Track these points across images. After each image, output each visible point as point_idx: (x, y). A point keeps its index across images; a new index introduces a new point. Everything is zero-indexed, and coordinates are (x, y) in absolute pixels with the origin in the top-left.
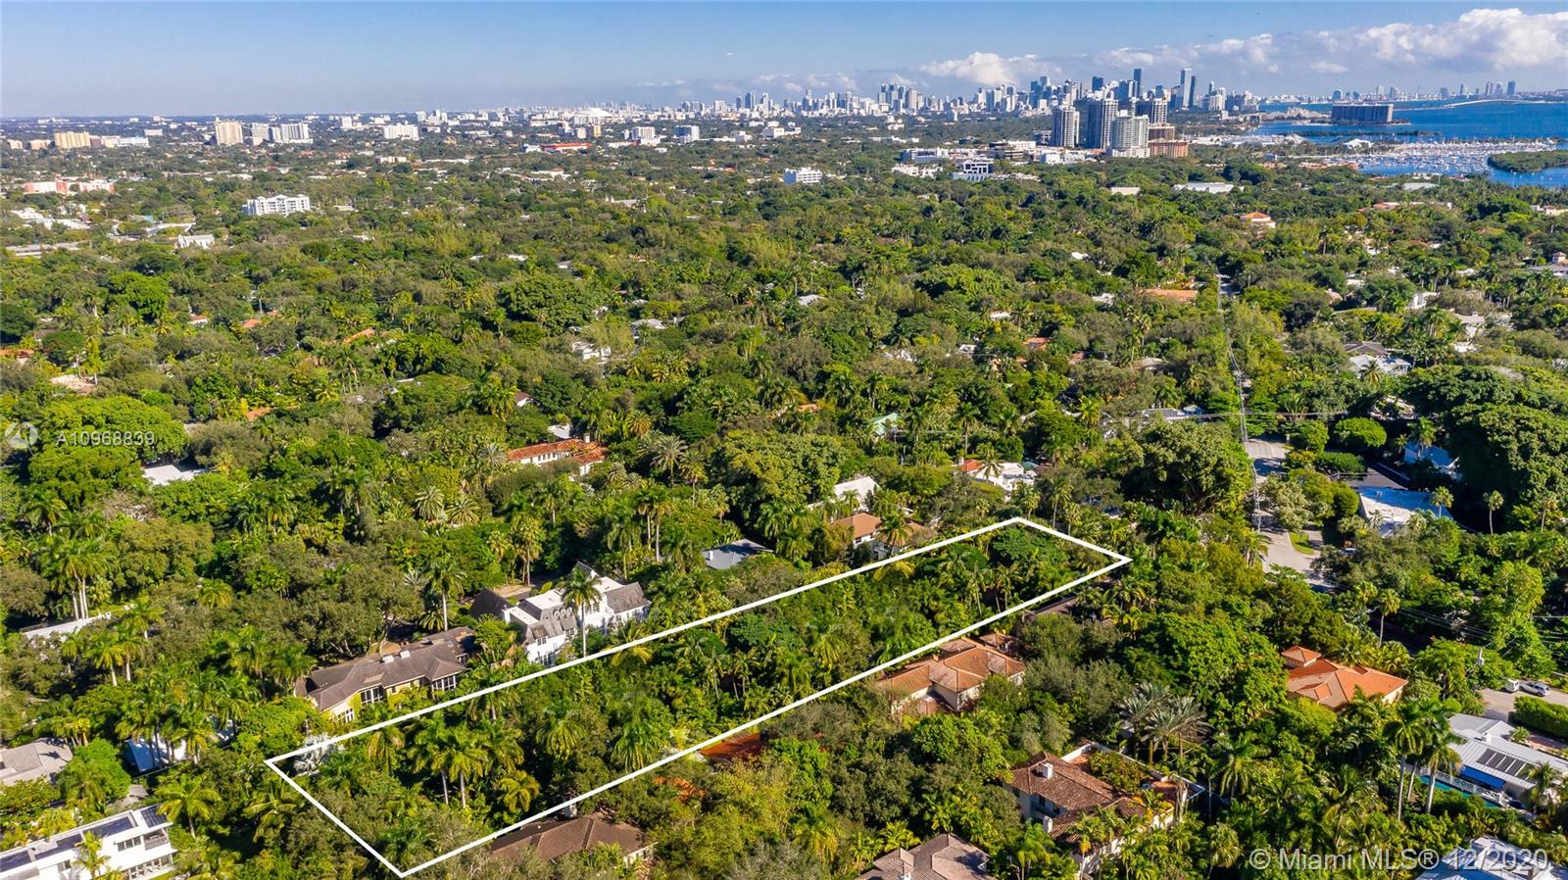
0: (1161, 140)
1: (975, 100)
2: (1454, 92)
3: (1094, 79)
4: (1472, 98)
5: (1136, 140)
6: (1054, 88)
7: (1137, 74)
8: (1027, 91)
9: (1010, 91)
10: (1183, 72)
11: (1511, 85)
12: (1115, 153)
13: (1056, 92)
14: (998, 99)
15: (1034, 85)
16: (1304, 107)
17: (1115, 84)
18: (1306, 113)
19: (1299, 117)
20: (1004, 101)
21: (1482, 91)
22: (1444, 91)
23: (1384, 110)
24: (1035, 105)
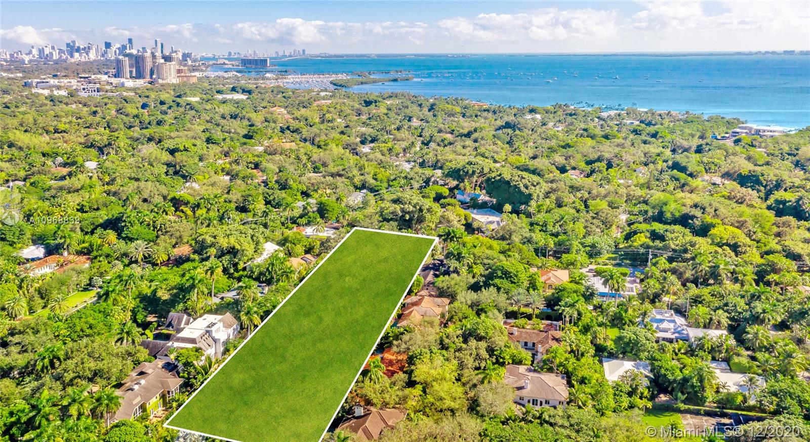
0: (183, 74)
1: (30, 53)
2: (281, 53)
3: (106, 43)
4: (290, 56)
5: (170, 74)
6: (82, 47)
7: (130, 41)
8: (64, 48)
9: (53, 48)
10: (156, 41)
11: (304, 51)
12: (160, 81)
13: (84, 49)
14: (47, 51)
15: (68, 45)
16: (225, 59)
17: (118, 46)
18: (226, 62)
19: (224, 64)
20: (51, 54)
21: (292, 54)
22: (277, 53)
23: (266, 61)
24: (72, 56)
